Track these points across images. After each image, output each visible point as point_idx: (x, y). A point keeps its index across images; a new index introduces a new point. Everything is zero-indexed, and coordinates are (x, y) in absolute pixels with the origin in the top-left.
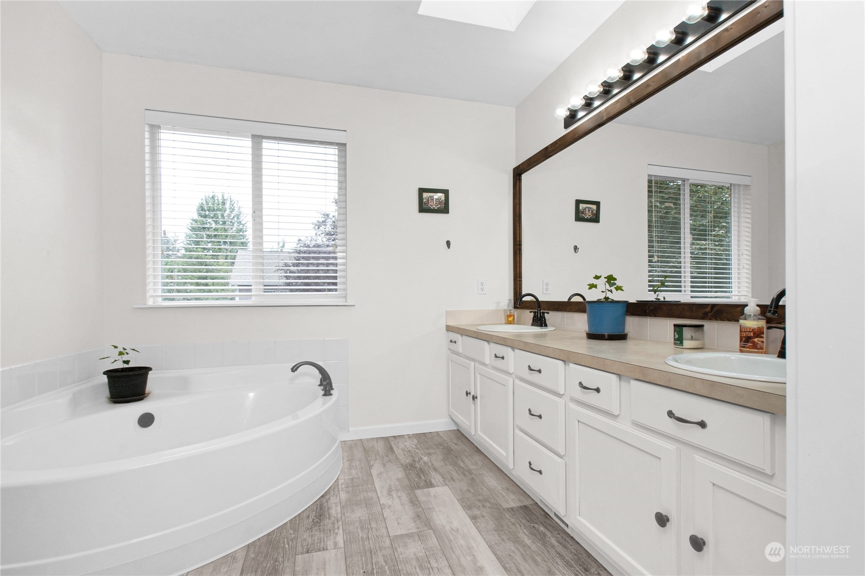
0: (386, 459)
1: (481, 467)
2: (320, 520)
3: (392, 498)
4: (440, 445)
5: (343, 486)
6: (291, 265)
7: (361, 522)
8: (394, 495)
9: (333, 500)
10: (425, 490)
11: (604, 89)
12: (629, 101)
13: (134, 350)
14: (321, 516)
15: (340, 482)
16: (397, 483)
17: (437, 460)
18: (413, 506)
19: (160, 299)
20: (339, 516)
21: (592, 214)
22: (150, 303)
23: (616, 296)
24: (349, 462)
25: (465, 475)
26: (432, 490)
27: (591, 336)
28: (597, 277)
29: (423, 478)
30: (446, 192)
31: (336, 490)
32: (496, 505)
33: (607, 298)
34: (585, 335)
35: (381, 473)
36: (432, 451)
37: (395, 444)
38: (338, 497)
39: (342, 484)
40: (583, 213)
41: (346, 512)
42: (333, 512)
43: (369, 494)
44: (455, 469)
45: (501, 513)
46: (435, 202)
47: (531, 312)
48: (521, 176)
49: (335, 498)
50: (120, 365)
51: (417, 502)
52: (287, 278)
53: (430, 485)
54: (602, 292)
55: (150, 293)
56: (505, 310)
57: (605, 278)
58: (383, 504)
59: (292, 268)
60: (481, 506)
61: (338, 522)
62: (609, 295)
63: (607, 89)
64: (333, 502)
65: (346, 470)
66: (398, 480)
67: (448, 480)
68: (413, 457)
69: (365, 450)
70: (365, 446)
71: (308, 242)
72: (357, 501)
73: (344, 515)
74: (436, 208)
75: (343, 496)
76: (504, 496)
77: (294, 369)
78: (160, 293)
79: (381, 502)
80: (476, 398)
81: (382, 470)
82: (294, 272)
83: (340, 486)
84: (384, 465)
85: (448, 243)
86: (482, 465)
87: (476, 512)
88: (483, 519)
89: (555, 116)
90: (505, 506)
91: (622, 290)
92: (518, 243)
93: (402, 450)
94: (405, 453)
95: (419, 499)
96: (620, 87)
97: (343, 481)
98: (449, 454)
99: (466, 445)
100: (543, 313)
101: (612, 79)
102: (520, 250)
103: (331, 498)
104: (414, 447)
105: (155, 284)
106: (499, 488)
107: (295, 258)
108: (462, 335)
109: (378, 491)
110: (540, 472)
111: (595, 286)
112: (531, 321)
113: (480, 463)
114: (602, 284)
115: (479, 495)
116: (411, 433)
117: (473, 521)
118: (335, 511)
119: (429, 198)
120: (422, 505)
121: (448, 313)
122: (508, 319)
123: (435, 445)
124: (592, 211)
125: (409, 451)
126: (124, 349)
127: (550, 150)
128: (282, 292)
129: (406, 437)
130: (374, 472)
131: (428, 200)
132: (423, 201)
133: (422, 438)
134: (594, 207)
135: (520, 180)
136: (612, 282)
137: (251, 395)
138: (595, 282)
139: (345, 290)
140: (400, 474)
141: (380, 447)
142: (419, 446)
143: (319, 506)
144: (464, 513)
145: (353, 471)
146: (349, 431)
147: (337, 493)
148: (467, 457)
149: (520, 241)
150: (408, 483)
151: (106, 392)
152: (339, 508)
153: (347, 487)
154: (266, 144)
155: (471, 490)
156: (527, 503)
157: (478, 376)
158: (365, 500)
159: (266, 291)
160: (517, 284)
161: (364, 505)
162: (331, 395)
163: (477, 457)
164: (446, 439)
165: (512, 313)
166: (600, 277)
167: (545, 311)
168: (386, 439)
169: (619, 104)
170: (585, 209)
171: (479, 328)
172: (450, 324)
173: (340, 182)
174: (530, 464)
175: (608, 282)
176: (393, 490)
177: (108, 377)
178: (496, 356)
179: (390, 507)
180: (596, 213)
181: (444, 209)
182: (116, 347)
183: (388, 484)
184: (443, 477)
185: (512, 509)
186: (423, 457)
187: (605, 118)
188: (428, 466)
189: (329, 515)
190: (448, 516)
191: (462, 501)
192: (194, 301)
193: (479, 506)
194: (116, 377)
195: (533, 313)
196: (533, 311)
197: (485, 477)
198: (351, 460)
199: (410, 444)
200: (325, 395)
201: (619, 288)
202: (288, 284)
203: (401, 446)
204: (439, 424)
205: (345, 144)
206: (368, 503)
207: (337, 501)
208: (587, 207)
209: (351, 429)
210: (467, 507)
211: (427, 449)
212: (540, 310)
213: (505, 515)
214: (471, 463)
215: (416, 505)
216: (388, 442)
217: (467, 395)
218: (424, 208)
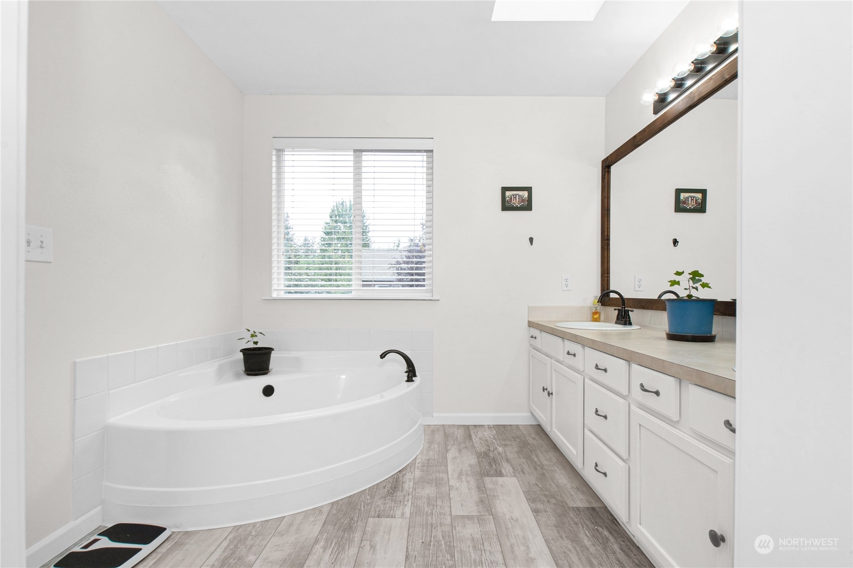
0: (463, 445)
1: (554, 464)
2: (394, 491)
3: (461, 481)
4: (518, 438)
5: (419, 465)
6: (402, 262)
7: (428, 498)
8: (464, 479)
9: (408, 476)
10: (494, 479)
11: (695, 67)
12: (723, 77)
13: (261, 333)
14: (395, 488)
15: (418, 461)
16: (469, 468)
17: (511, 452)
18: (479, 491)
19: (282, 293)
20: (411, 490)
21: (696, 203)
22: (275, 295)
23: (702, 294)
24: (428, 444)
25: (536, 469)
26: (500, 479)
27: (672, 337)
28: (679, 274)
29: (494, 466)
30: (529, 190)
31: (413, 467)
32: (562, 502)
33: (690, 296)
34: (665, 336)
35: (455, 458)
36: (508, 443)
37: (474, 432)
38: (413, 473)
39: (419, 463)
40: (684, 202)
41: (417, 487)
42: (406, 486)
43: (441, 475)
44: (527, 462)
45: (565, 511)
46: (517, 201)
47: (615, 309)
48: (610, 168)
49: (410, 474)
50: (251, 345)
51: (484, 489)
52: (399, 274)
53: (500, 474)
54: (686, 289)
55: (275, 287)
56: (590, 307)
57: (690, 274)
58: (452, 486)
59: (403, 266)
60: (546, 501)
61: (408, 495)
62: (694, 293)
63: (699, 68)
64: (408, 477)
65: (425, 452)
66: (470, 466)
67: (518, 472)
68: (489, 447)
69: (446, 436)
70: (446, 431)
71: (417, 241)
72: (429, 479)
73: (415, 491)
74: (519, 206)
75: (418, 473)
76: (572, 495)
77: (383, 356)
78: (282, 287)
79: (450, 484)
80: (552, 394)
81: (457, 455)
82: (405, 270)
83: (417, 465)
84: (460, 451)
85: (531, 240)
86: (556, 462)
87: (540, 506)
88: (544, 513)
89: (642, 102)
90: (572, 504)
91: (710, 287)
92: (606, 238)
93: (480, 438)
94: (482, 442)
95: (486, 486)
96: (714, 62)
97: (419, 460)
98: (524, 447)
99: (543, 440)
100: (628, 311)
101: (705, 55)
102: (608, 245)
103: (407, 474)
104: (492, 437)
105: (279, 279)
106: (569, 486)
107: (406, 256)
108: (541, 331)
109: (450, 473)
110: (605, 474)
111: (678, 283)
112: (615, 319)
113: (554, 460)
114: (685, 280)
115: (546, 491)
116: (492, 423)
117: (535, 514)
118: (408, 485)
119: (511, 196)
120: (487, 491)
121: (531, 309)
122: (593, 317)
123: (514, 438)
124: (696, 201)
125: (487, 440)
126: (255, 332)
127: (638, 138)
128: (394, 287)
129: (486, 427)
130: (450, 456)
131: (511, 198)
132: (505, 199)
133: (502, 430)
134: (699, 196)
135: (609, 172)
136: (697, 278)
137: (343, 377)
138: (677, 278)
139: (432, 285)
140: (473, 460)
141: (459, 434)
142: (496, 437)
143: (395, 480)
144: (527, 505)
145: (431, 453)
146: (432, 417)
147: (412, 470)
148: (542, 452)
149: (608, 236)
150: (479, 470)
151: (242, 367)
152: (412, 484)
153: (422, 466)
154: (366, 157)
155: (539, 484)
156: (595, 505)
157: (554, 373)
158: (436, 479)
159: (364, 286)
160: (604, 280)
161: (434, 484)
162: (413, 381)
163: (552, 455)
164: (525, 433)
165: (598, 311)
166: (683, 273)
167: (630, 309)
168: (467, 427)
169: (712, 81)
170: (688, 198)
171: (557, 324)
172: (531, 320)
173: (428, 186)
174: (596, 465)
175: (693, 279)
176: (463, 475)
177: (243, 354)
178: (568, 353)
179: (457, 489)
180: (702, 201)
181: (527, 206)
182: (249, 330)
183: (460, 469)
184: (513, 469)
185: (578, 509)
186: (498, 447)
187: (696, 99)
188: (502, 456)
189: (402, 488)
190: (510, 506)
191: (527, 493)
192: (295, 294)
193: (544, 501)
194: (249, 354)
195: (617, 311)
196: (618, 308)
197: (556, 474)
198: (431, 442)
199: (487, 434)
200: (408, 381)
201: (705, 285)
202: (400, 280)
203: (480, 434)
204: (519, 418)
205: (432, 151)
206: (438, 483)
207: (411, 477)
208: (689, 197)
209: (435, 415)
210: (532, 499)
211: (504, 440)
212: (624, 308)
213: (568, 513)
214: (546, 458)
215: (482, 490)
216: (468, 430)
217: (544, 391)
218: (506, 206)
